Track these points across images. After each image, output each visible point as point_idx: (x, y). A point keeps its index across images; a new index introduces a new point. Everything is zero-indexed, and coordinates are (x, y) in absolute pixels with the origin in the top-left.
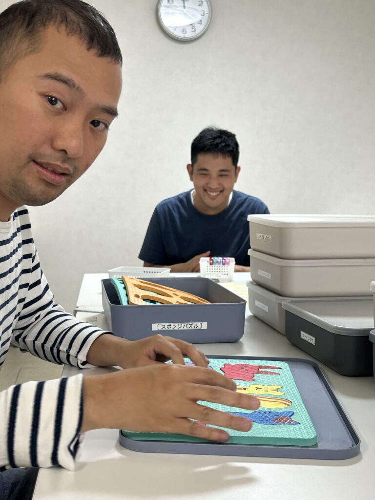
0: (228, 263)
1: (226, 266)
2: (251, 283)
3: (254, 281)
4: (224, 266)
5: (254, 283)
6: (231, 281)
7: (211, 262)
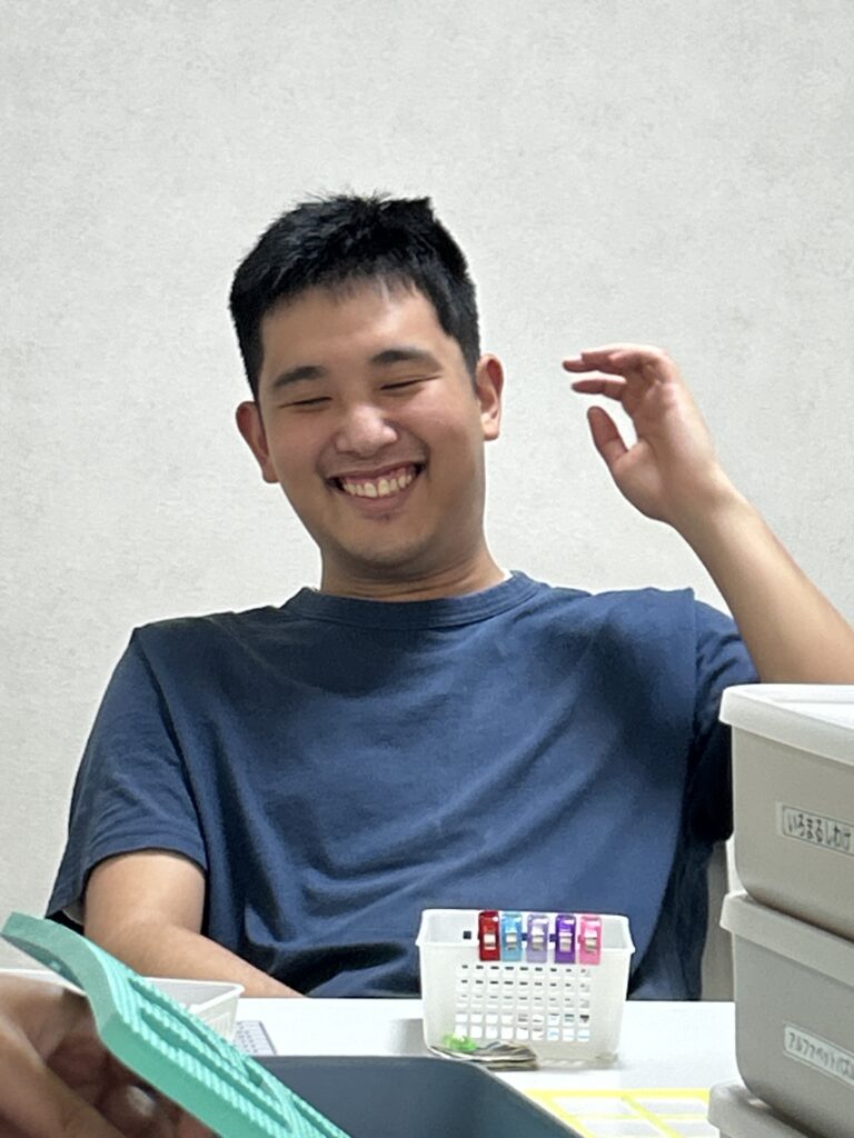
0: (592, 955)
1: (576, 967)
2: (740, 1100)
3: (753, 1087)
4: (562, 967)
5: (757, 1102)
6: (604, 1060)
7: (489, 939)
